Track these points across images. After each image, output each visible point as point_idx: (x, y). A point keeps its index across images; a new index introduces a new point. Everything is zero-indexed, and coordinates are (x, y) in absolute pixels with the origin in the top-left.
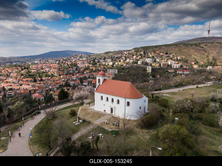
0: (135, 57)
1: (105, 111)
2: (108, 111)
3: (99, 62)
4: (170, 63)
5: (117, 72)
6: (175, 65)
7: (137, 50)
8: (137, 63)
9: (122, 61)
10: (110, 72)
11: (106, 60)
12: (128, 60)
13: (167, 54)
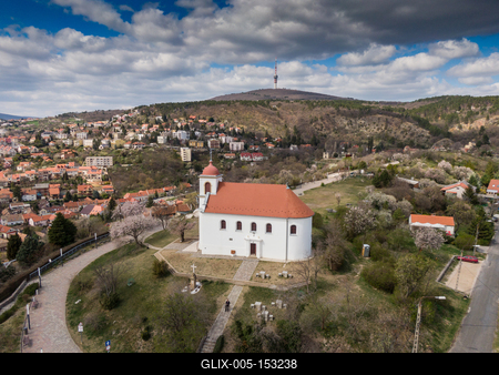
0: (144, 127)
1: (233, 252)
2: (244, 252)
3: (52, 139)
4: (224, 141)
5: (111, 164)
6: (235, 144)
7: (146, 111)
8: (155, 141)
9: (116, 135)
10: (95, 162)
11: (73, 133)
12: (130, 135)
13: (212, 120)
